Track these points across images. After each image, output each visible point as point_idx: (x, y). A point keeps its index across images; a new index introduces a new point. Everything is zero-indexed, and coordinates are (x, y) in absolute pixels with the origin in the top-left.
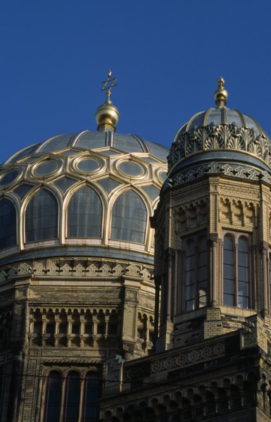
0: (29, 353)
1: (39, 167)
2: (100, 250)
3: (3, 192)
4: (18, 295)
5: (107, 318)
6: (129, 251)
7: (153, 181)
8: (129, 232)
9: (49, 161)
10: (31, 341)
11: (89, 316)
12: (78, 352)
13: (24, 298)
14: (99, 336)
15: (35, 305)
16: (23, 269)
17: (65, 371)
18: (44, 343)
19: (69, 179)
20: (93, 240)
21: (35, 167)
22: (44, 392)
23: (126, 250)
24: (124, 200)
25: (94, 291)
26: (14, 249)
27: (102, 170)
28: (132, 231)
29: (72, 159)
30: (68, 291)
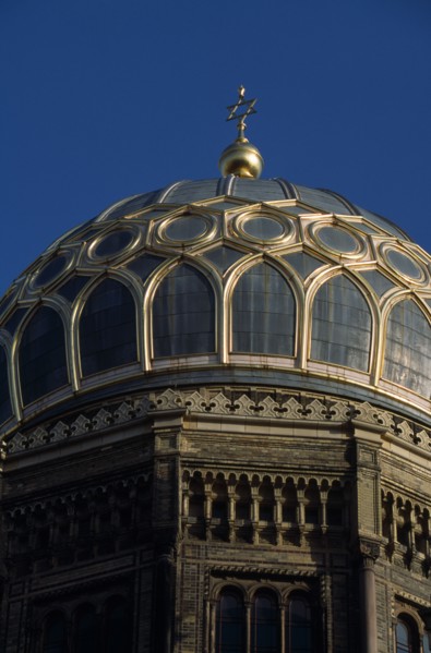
0: (183, 552)
1: (170, 227)
2: (292, 377)
3: (105, 266)
4: (161, 445)
5: (324, 496)
6: (345, 383)
7: (377, 264)
8: (343, 349)
9: (187, 218)
10: (186, 530)
11: (290, 490)
12: (274, 555)
13: (172, 450)
14: (310, 527)
15: (192, 465)
16: (167, 400)
17: (251, 586)
18: (209, 534)
19: (231, 250)
20: (279, 360)
21: (164, 225)
22: (214, 624)
23: (338, 381)
24: (332, 292)
25: (298, 446)
26: (133, 367)
27: (289, 237)
28: (348, 348)
29: (232, 216)
30: (252, 443)
